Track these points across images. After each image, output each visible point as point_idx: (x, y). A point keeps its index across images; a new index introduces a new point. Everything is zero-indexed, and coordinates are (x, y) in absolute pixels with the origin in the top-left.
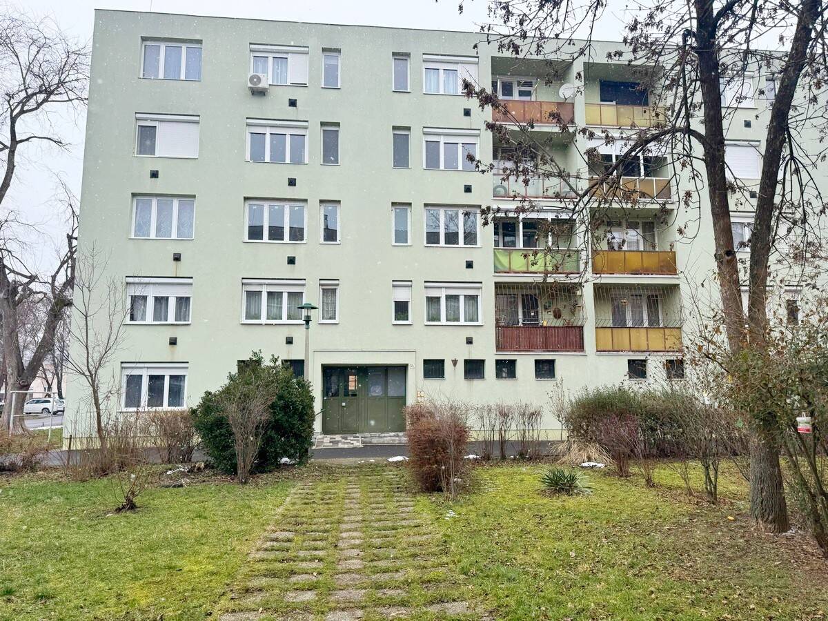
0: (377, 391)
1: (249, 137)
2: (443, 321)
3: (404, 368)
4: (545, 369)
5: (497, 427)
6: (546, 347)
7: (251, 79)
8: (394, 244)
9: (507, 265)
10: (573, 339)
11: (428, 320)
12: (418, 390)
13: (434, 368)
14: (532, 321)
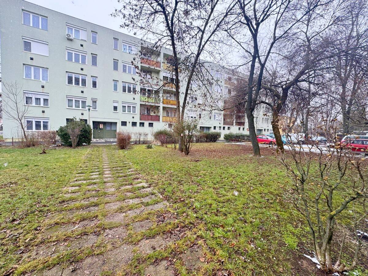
0: (108, 128)
1: (67, 53)
2: (127, 112)
3: (116, 123)
4: (151, 125)
5: (138, 137)
6: (151, 120)
7: (67, 35)
8: (113, 91)
9: (143, 100)
10: (157, 118)
11: (123, 111)
12: (120, 128)
13: (124, 124)
14: (149, 114)
